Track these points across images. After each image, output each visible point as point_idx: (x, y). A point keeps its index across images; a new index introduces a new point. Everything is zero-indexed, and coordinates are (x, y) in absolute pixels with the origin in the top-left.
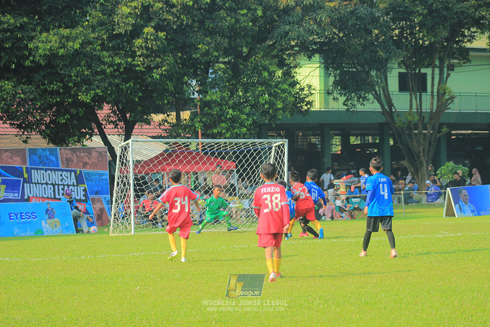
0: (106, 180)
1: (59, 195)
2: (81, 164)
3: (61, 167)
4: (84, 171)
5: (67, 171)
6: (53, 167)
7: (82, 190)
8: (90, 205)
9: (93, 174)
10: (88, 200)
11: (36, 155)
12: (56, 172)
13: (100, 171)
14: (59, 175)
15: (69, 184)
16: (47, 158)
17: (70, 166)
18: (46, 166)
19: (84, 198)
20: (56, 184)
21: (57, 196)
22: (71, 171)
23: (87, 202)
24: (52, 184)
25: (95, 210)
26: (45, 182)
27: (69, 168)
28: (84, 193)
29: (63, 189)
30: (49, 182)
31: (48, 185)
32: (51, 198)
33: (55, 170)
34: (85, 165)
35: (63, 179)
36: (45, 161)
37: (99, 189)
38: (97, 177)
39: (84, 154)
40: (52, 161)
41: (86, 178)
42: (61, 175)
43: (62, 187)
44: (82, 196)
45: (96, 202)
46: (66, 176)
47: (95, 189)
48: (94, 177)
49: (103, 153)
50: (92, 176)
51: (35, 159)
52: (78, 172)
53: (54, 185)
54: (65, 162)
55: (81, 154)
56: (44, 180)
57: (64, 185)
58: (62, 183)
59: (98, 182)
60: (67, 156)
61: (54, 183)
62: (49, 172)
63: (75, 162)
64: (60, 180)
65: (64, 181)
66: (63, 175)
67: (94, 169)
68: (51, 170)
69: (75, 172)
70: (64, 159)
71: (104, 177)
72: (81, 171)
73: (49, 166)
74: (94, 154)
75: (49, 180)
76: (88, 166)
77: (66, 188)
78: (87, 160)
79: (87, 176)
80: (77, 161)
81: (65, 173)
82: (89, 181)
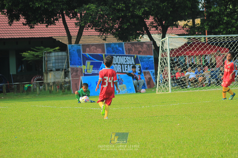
0: (152, 61)
1: (124, 70)
2: (137, 52)
3: (125, 54)
4: (139, 56)
5: (129, 56)
6: (121, 54)
7: (138, 67)
8: (143, 76)
9: (144, 58)
10: (142, 73)
11: (111, 47)
12: (123, 57)
13: (148, 56)
14: (125, 59)
15: (130, 64)
16: (117, 49)
17: (130, 53)
18: (117, 54)
19: (139, 72)
20: (122, 64)
21: (123, 71)
22: (131, 56)
23: (141, 74)
24: (120, 64)
25: (146, 79)
26: (116, 63)
27: (130, 54)
28: (139, 69)
29: (127, 67)
30: (118, 63)
31: (118, 65)
32: (120, 73)
33: (122, 56)
34: (139, 52)
35: (127, 61)
36: (116, 51)
37: (148, 66)
38: (147, 59)
39: (139, 46)
40: (120, 51)
41: (140, 60)
42: (126, 59)
43: (126, 65)
44: (138, 70)
45: (146, 74)
46: (129, 59)
47: (146, 66)
48: (145, 60)
49: (150, 45)
50: (144, 59)
51: (110, 50)
52: (135, 57)
53: (121, 65)
54: (128, 51)
55: (137, 46)
56: (115, 62)
57: (127, 65)
58: (126, 63)
59: (147, 62)
60: (129, 48)
61: (121, 63)
62: (118, 57)
63: (134, 50)
64: (125, 62)
65: (127, 62)
66: (127, 59)
67: (145, 55)
68: (120, 56)
69: (134, 56)
70: (127, 49)
71: (151, 59)
72: (137, 56)
73: (118, 54)
74: (145, 46)
75: (119, 62)
76: (141, 53)
77: (129, 66)
78: (140, 49)
79: (141, 59)
80: (135, 51)
81: (127, 57)
82: (142, 62)
